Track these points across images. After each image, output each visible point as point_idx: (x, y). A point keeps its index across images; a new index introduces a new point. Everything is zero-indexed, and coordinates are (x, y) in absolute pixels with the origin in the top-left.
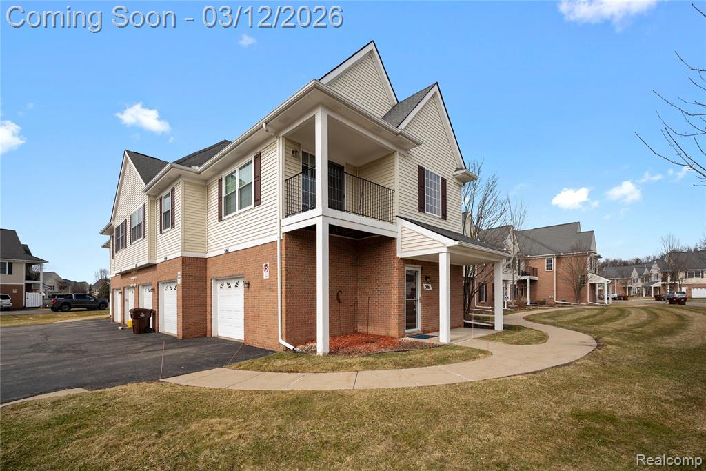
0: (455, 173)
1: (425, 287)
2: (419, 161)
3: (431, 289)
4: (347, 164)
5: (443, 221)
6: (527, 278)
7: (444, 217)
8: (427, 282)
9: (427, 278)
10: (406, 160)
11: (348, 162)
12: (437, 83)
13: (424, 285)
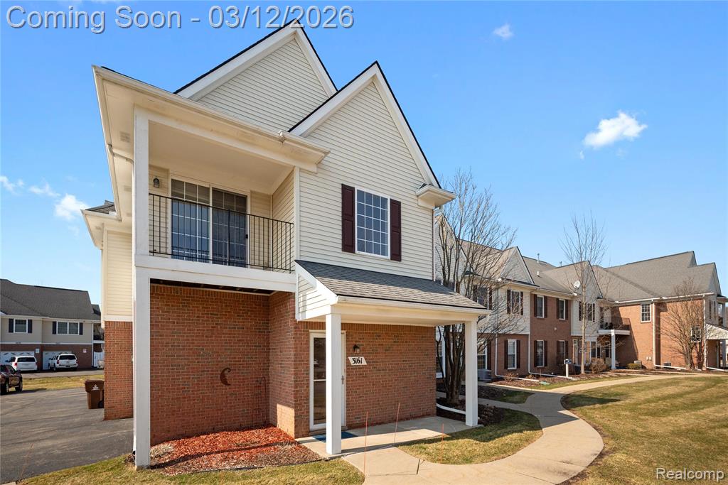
0: (419, 192)
1: (352, 362)
2: (341, 178)
3: (364, 363)
4: (252, 192)
5: (395, 263)
6: (613, 332)
7: (396, 256)
8: (358, 355)
9: (356, 347)
10: (317, 179)
11: (253, 189)
12: (376, 62)
13: (350, 358)
